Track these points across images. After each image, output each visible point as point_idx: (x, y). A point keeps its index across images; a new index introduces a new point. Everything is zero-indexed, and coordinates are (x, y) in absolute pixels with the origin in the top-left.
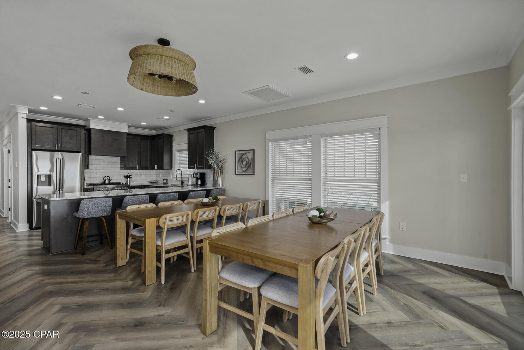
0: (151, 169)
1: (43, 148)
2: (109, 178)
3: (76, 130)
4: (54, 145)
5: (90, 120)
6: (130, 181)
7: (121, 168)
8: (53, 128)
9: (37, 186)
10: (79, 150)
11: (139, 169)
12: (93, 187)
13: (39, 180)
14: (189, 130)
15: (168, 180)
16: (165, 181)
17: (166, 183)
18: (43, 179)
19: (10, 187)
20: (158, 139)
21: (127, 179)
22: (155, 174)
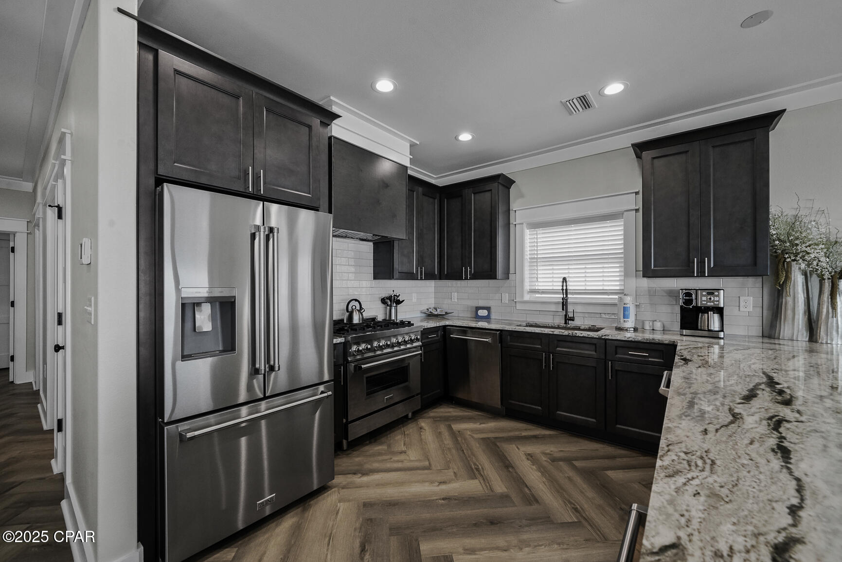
2: (361, 304)
3: (310, 128)
4: (240, 172)
7: (376, 276)
8: (238, 97)
9: (182, 357)
10: (315, 205)
11: (421, 279)
12: (342, 340)
13: (188, 325)
15: (491, 308)
16: (483, 313)
17: (487, 318)
18: (204, 320)
19: (63, 348)
20: (474, 193)
21: (388, 308)
22: (432, 290)
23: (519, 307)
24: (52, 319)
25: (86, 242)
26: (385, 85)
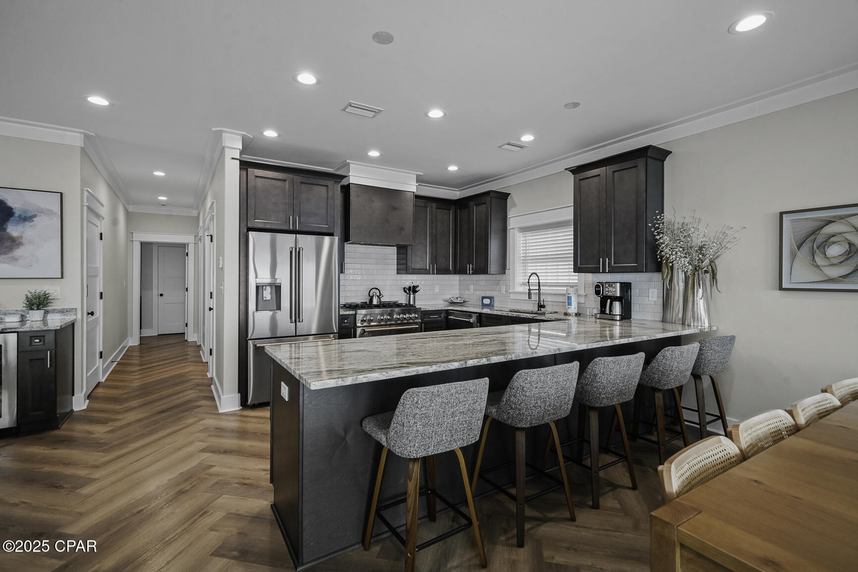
0: (455, 273)
1: (268, 226)
2: (379, 291)
3: (327, 186)
4: (286, 219)
5: (348, 164)
6: (414, 298)
7: (399, 272)
8: (285, 180)
9: (257, 310)
10: (331, 231)
11: (433, 273)
12: (353, 312)
13: (260, 296)
14: (577, 170)
15: (493, 298)
16: (486, 301)
17: (490, 306)
18: (267, 294)
19: (212, 309)
20: (476, 206)
21: (408, 295)
22: (457, 283)
23: (512, 296)
24: (208, 295)
25: (221, 258)
26: (374, 154)
